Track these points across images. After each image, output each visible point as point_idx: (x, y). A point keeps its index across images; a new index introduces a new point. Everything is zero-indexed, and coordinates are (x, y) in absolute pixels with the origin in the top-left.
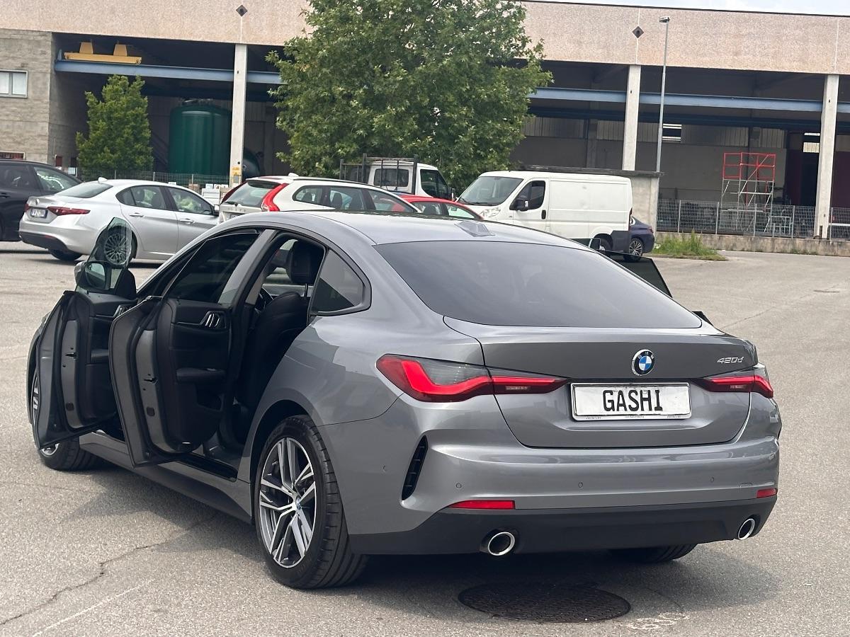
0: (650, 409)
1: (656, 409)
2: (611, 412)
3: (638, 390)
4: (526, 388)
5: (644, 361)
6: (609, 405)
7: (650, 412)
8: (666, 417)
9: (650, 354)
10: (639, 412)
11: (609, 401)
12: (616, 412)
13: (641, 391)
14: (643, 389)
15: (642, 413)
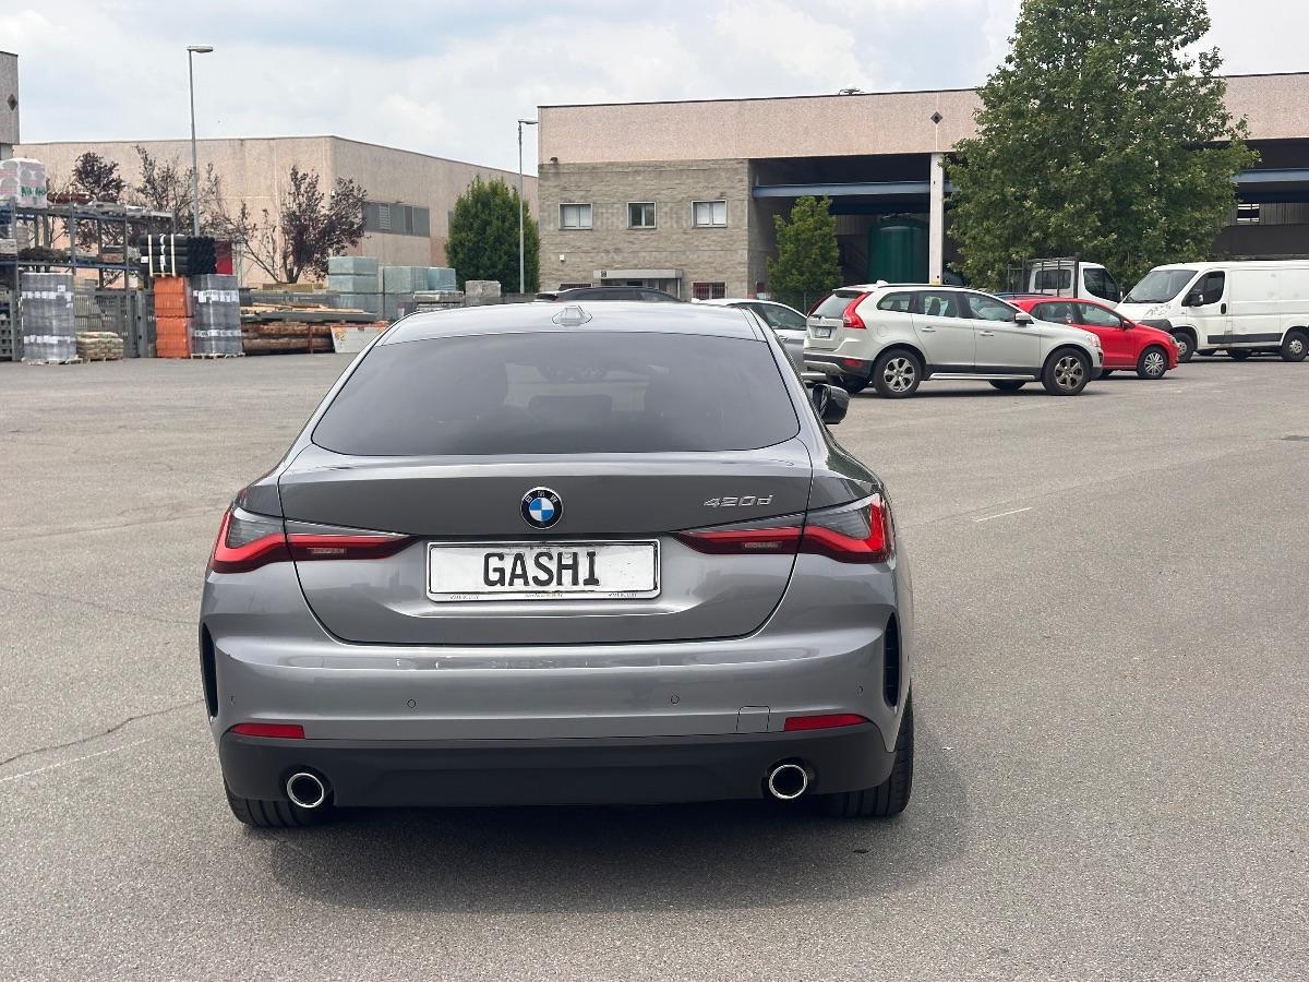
0: (575, 581)
1: (586, 582)
2: (498, 588)
3: (555, 551)
4: (342, 551)
5: (538, 507)
6: (494, 576)
7: (575, 588)
8: (606, 596)
9: (548, 495)
10: (553, 586)
11: (495, 570)
12: (507, 588)
13: (560, 555)
14: (562, 550)
15: (560, 588)
